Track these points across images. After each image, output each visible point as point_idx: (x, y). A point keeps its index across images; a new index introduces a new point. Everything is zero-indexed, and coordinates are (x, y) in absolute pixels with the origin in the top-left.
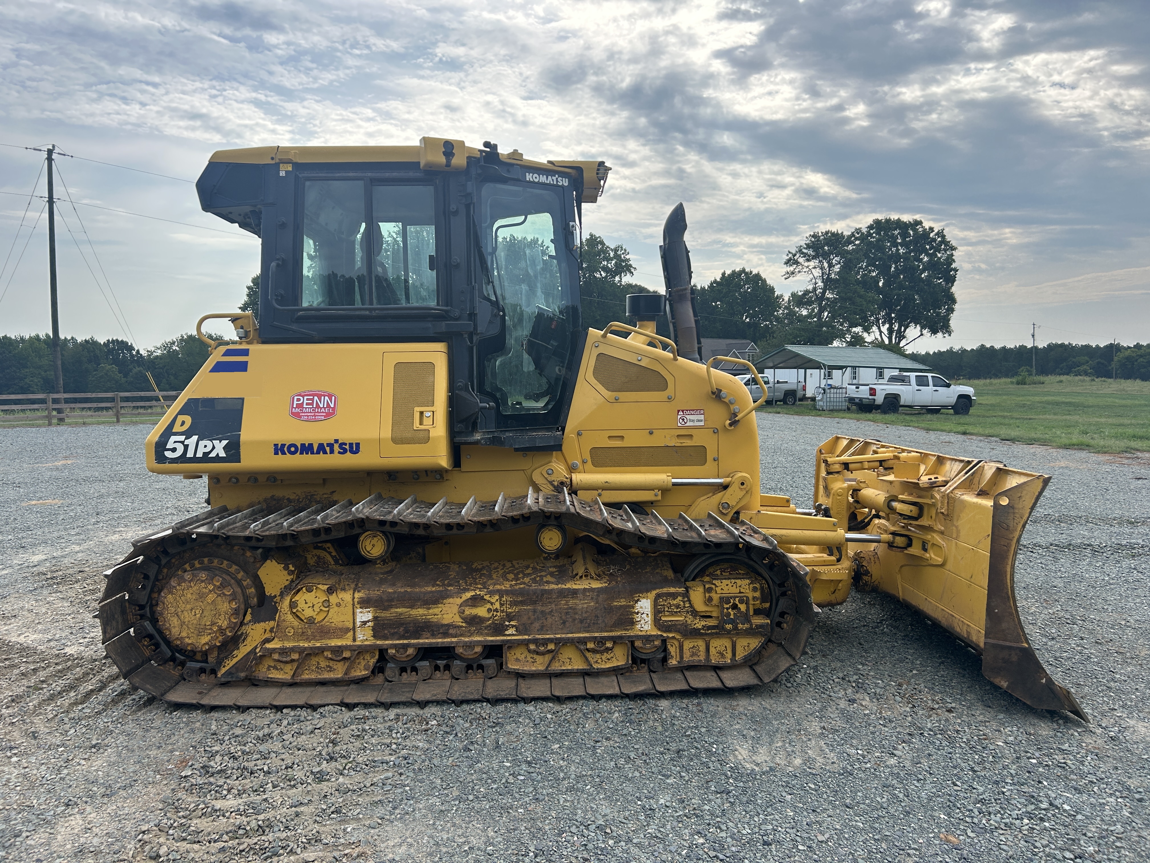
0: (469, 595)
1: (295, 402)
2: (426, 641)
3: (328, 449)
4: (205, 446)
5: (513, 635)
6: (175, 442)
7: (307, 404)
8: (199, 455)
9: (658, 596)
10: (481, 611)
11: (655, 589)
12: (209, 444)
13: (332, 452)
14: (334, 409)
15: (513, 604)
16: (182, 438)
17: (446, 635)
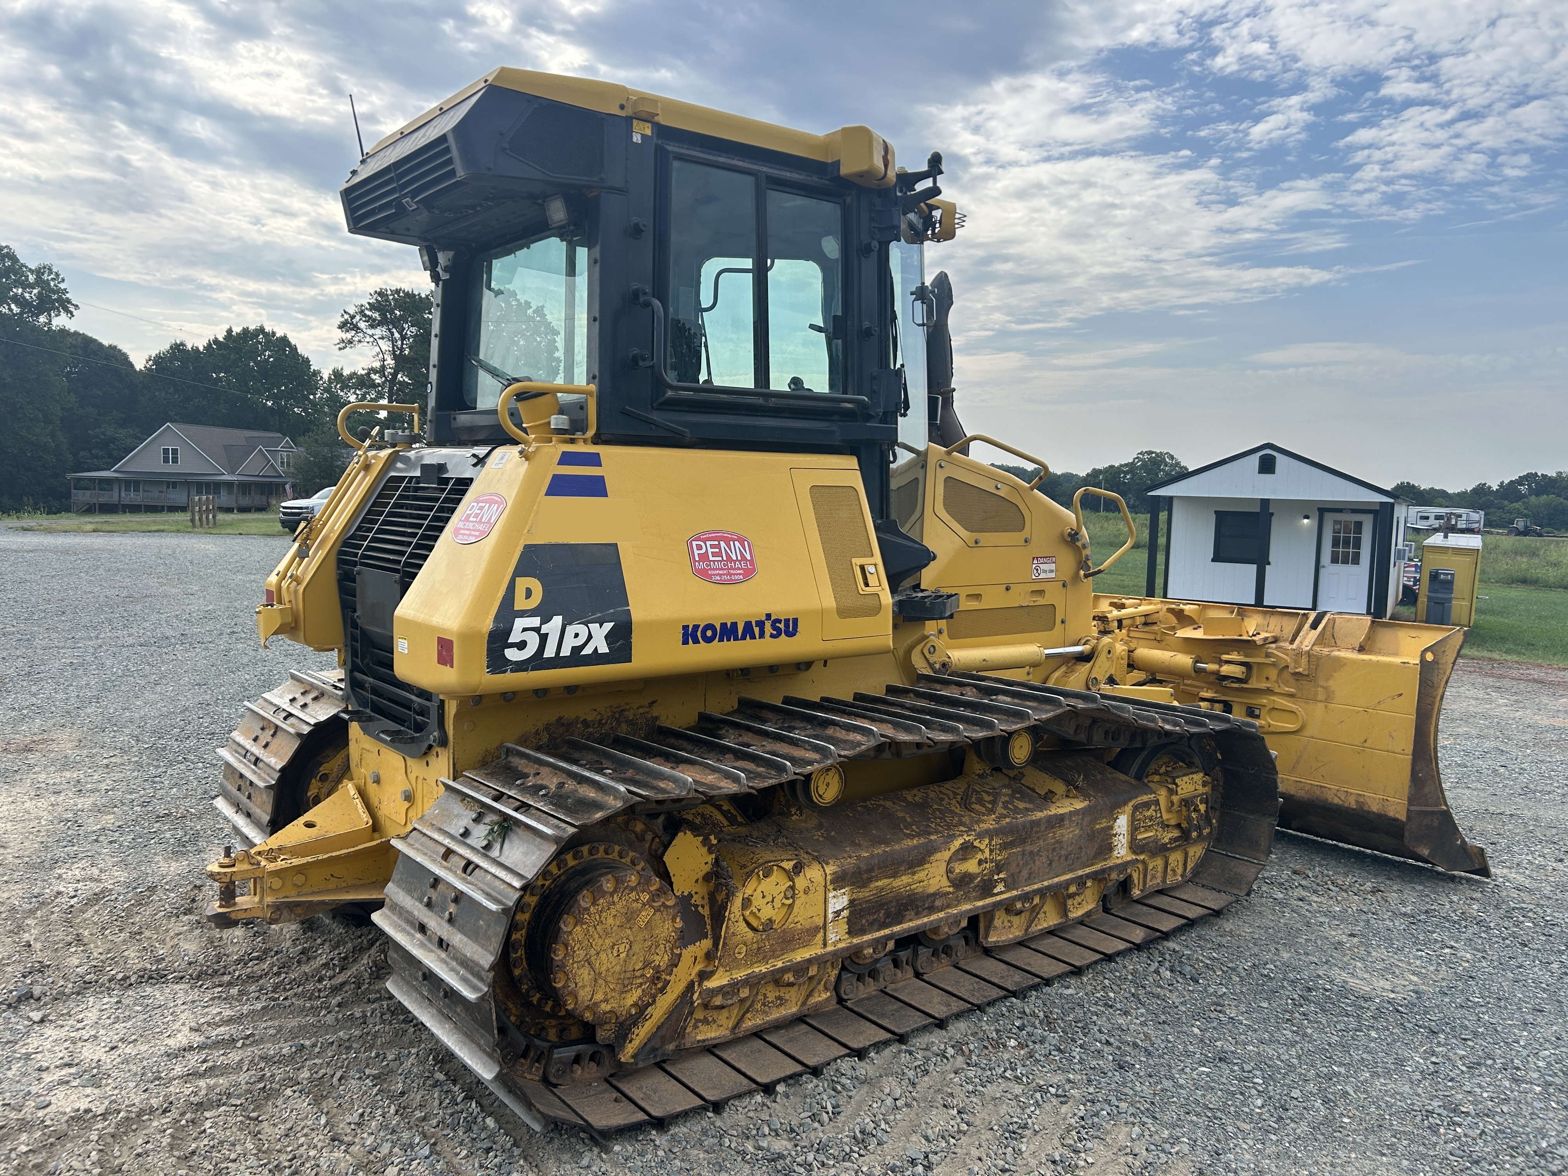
0: (957, 843)
1: (696, 552)
2: (911, 924)
3: (757, 630)
4: (577, 635)
5: (1002, 893)
6: (525, 630)
7: (714, 554)
8: (566, 652)
9: (1136, 808)
10: (971, 866)
11: (1130, 800)
12: (582, 630)
13: (762, 635)
14: (752, 562)
15: (1004, 846)
16: (535, 622)
17: (932, 910)
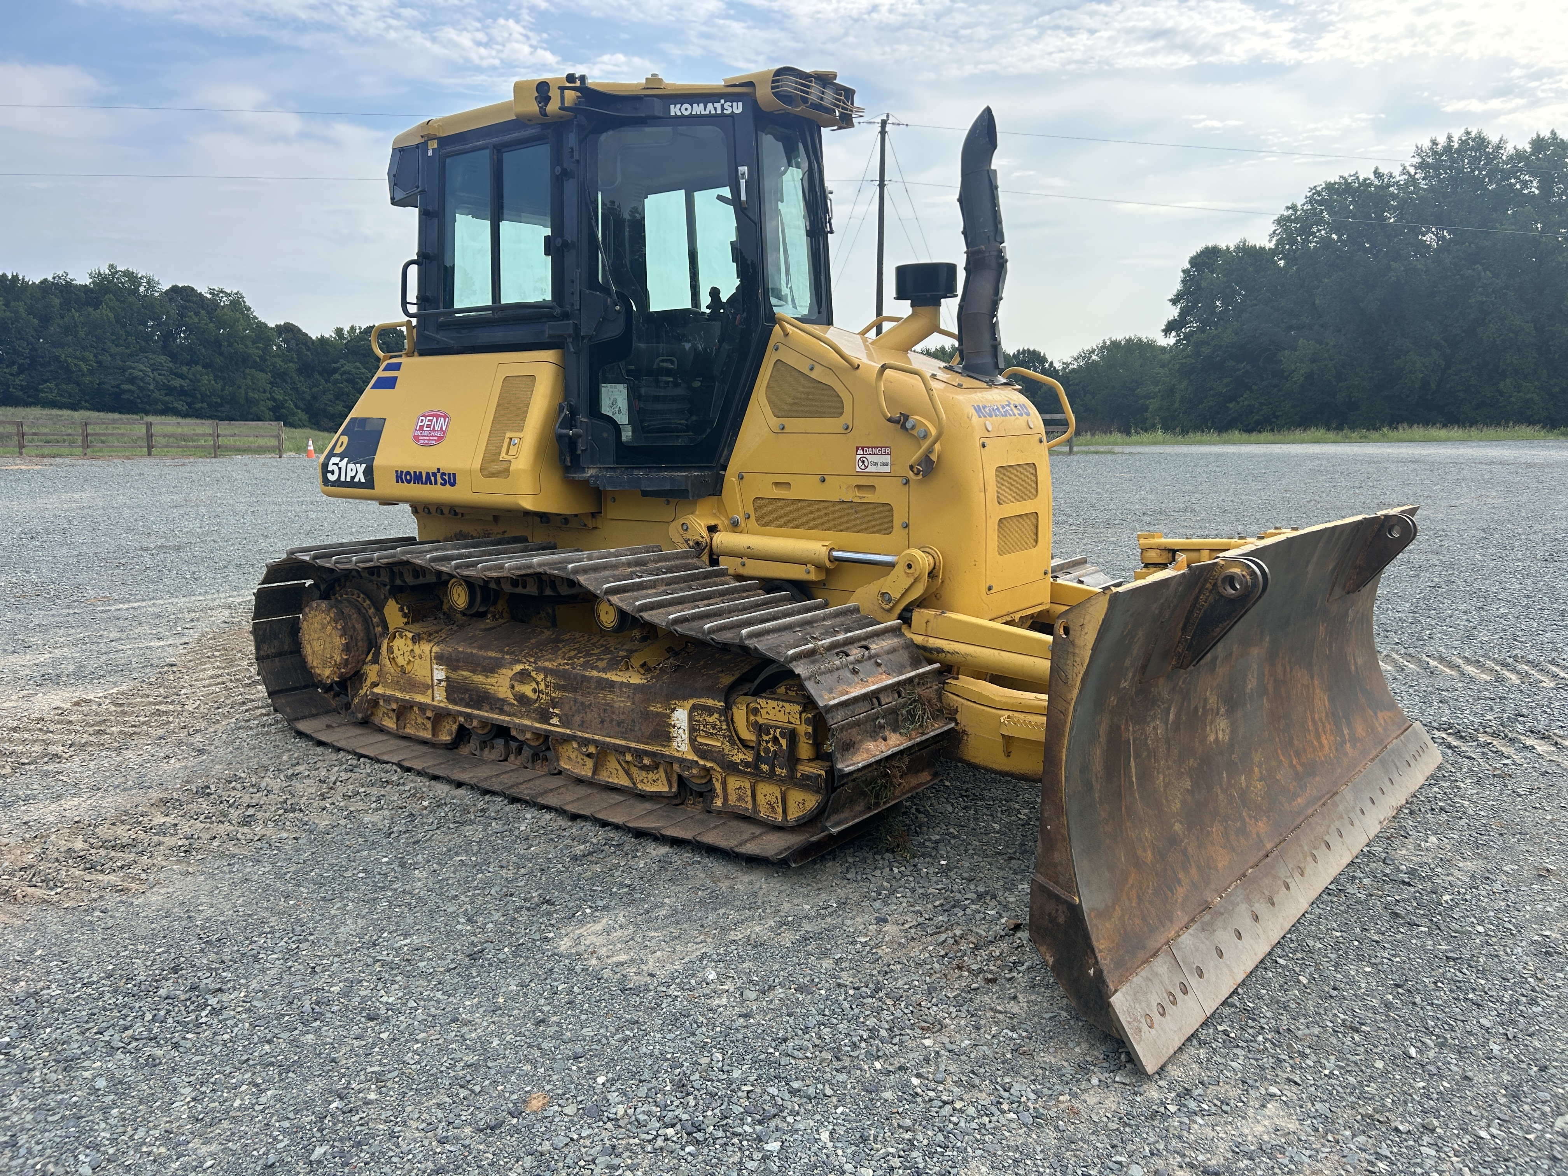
0: (519, 667)
1: (419, 424)
2: (486, 714)
3: (433, 479)
4: (352, 470)
5: (553, 725)
6: (334, 464)
7: (427, 426)
8: (348, 478)
9: (694, 708)
10: (527, 690)
11: (692, 697)
12: (354, 467)
13: (436, 483)
14: (444, 432)
15: (557, 687)
16: (338, 460)
17: (502, 711)
